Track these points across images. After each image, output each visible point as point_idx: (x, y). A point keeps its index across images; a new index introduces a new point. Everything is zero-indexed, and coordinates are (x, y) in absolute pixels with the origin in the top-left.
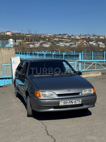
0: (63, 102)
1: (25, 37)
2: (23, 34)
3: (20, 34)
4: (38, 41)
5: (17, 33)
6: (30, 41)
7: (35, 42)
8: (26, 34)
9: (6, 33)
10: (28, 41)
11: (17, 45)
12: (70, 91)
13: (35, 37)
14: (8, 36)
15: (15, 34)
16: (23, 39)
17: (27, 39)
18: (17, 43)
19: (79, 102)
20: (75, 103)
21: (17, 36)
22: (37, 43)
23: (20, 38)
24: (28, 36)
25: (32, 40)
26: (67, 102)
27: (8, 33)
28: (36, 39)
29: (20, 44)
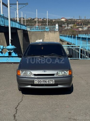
0: (37, 81)
1: (76, 22)
2: (75, 20)
3: (72, 19)
4: (86, 25)
5: (70, 19)
6: (80, 25)
7: (83, 26)
8: (77, 20)
9: (61, 20)
10: (78, 26)
11: (69, 29)
12: (45, 71)
13: (84, 22)
14: (62, 21)
15: (68, 20)
16: (74, 24)
17: (77, 23)
18: (69, 28)
19: (53, 82)
20: (49, 82)
21: (70, 22)
22: (85, 27)
23: (72, 23)
24: (78, 21)
25: (81, 24)
26: (41, 81)
27: (62, 19)
28: (85, 23)
29: (72, 28)
